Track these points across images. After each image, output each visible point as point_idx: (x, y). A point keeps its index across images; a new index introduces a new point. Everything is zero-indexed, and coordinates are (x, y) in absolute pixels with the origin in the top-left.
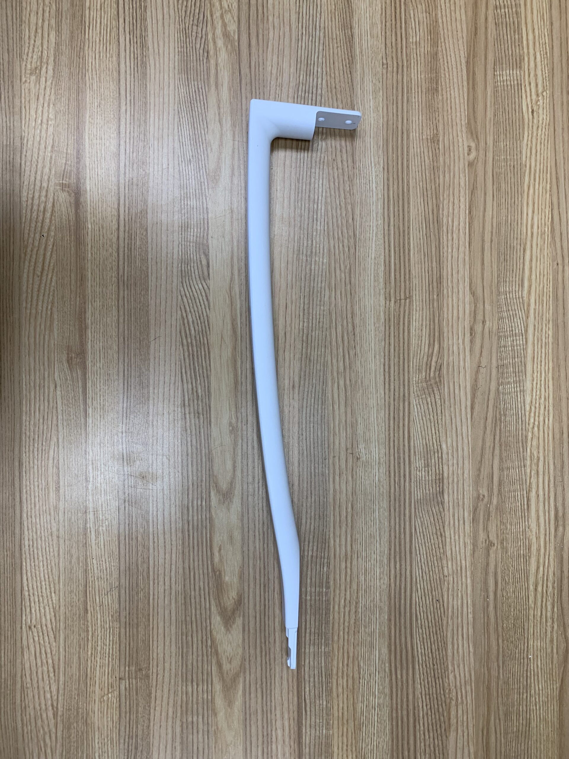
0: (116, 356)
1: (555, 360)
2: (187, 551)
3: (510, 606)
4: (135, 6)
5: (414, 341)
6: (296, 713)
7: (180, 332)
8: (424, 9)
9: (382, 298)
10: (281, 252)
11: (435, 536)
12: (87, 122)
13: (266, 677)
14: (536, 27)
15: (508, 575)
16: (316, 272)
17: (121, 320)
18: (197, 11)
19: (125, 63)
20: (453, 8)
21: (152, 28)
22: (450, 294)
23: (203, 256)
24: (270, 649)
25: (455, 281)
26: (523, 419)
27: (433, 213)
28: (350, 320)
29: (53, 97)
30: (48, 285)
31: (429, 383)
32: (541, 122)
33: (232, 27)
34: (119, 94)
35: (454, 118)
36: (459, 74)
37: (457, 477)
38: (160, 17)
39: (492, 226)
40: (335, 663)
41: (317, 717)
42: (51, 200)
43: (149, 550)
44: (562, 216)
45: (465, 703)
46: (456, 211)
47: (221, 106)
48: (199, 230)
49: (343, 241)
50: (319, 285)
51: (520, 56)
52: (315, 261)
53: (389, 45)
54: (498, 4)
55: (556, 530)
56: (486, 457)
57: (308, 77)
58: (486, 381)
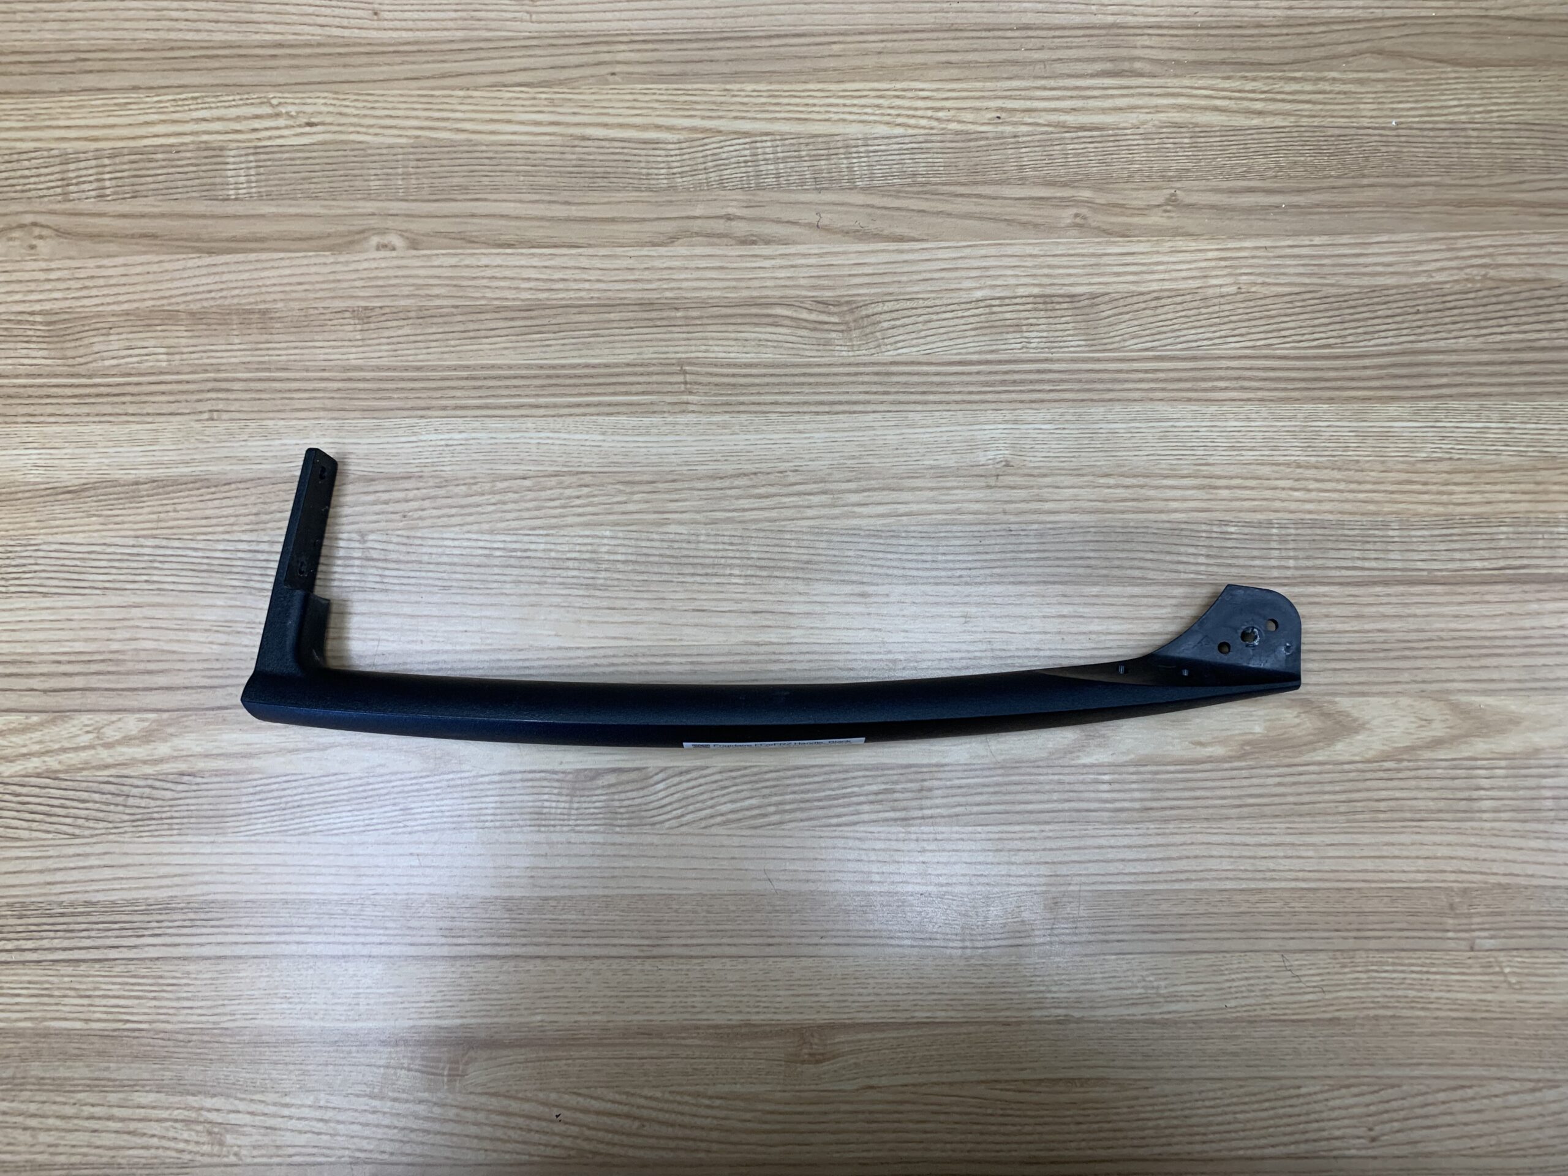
0: (808, 962)
1: (803, 78)
2: (1205, 811)
3: (1295, 162)
4: (84, 926)
5: (768, 356)
6: (1526, 587)
7: (755, 828)
8: (102, 338)
9: (682, 419)
10: (590, 622)
11: (1159, 311)
12: (322, 1024)
13: (1457, 648)
14: (142, 119)
15: (1232, 167)
16: (630, 550)
17: (733, 951)
18: (96, 797)
19: (201, 945)
20: (101, 282)
21: (130, 889)
22: (673, 285)
23: (600, 782)
24: (1399, 641)
25: (647, 275)
26: (921, 139)
27: (512, 319)
28: (727, 483)
29: (271, 1097)
30: (661, 1105)
31: (852, 325)
32: (331, 109)
33: (132, 724)
34: (264, 957)
35: (320, 278)
36: (233, 268)
37: (1041, 267)
38: (107, 873)
39: (537, 201)
40: (1421, 509)
41: (1534, 543)
42: (483, 1099)
43: (1205, 891)
44: (517, 67)
45: (1490, 250)
46: (508, 273)
47: (291, 746)
48: (546, 790)
49: (569, 498)
50: (657, 544)
51: (198, 149)
52: (608, 552)
53: (173, 408)
54: (93, 193)
55: (1141, 75)
56: (998, 210)
57: (235, 570)
58: (846, 213)
